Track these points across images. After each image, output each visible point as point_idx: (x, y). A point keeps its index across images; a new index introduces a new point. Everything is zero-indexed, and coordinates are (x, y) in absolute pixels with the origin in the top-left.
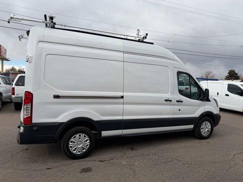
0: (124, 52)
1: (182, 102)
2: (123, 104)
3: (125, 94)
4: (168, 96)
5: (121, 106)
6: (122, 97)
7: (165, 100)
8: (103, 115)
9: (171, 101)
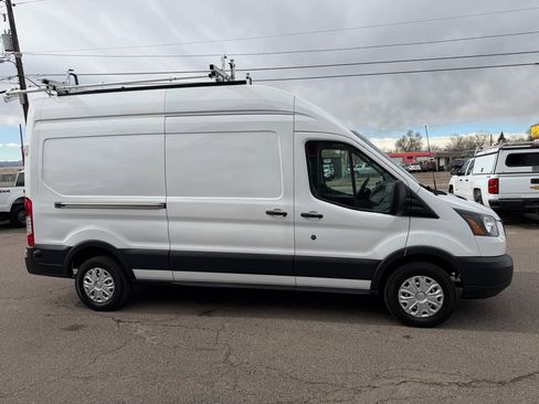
0: (167, 114)
1: (321, 216)
2: (168, 219)
3: (170, 199)
4: (277, 202)
5: (165, 223)
6: (164, 206)
7: (268, 213)
8: (133, 239)
9: (285, 214)
